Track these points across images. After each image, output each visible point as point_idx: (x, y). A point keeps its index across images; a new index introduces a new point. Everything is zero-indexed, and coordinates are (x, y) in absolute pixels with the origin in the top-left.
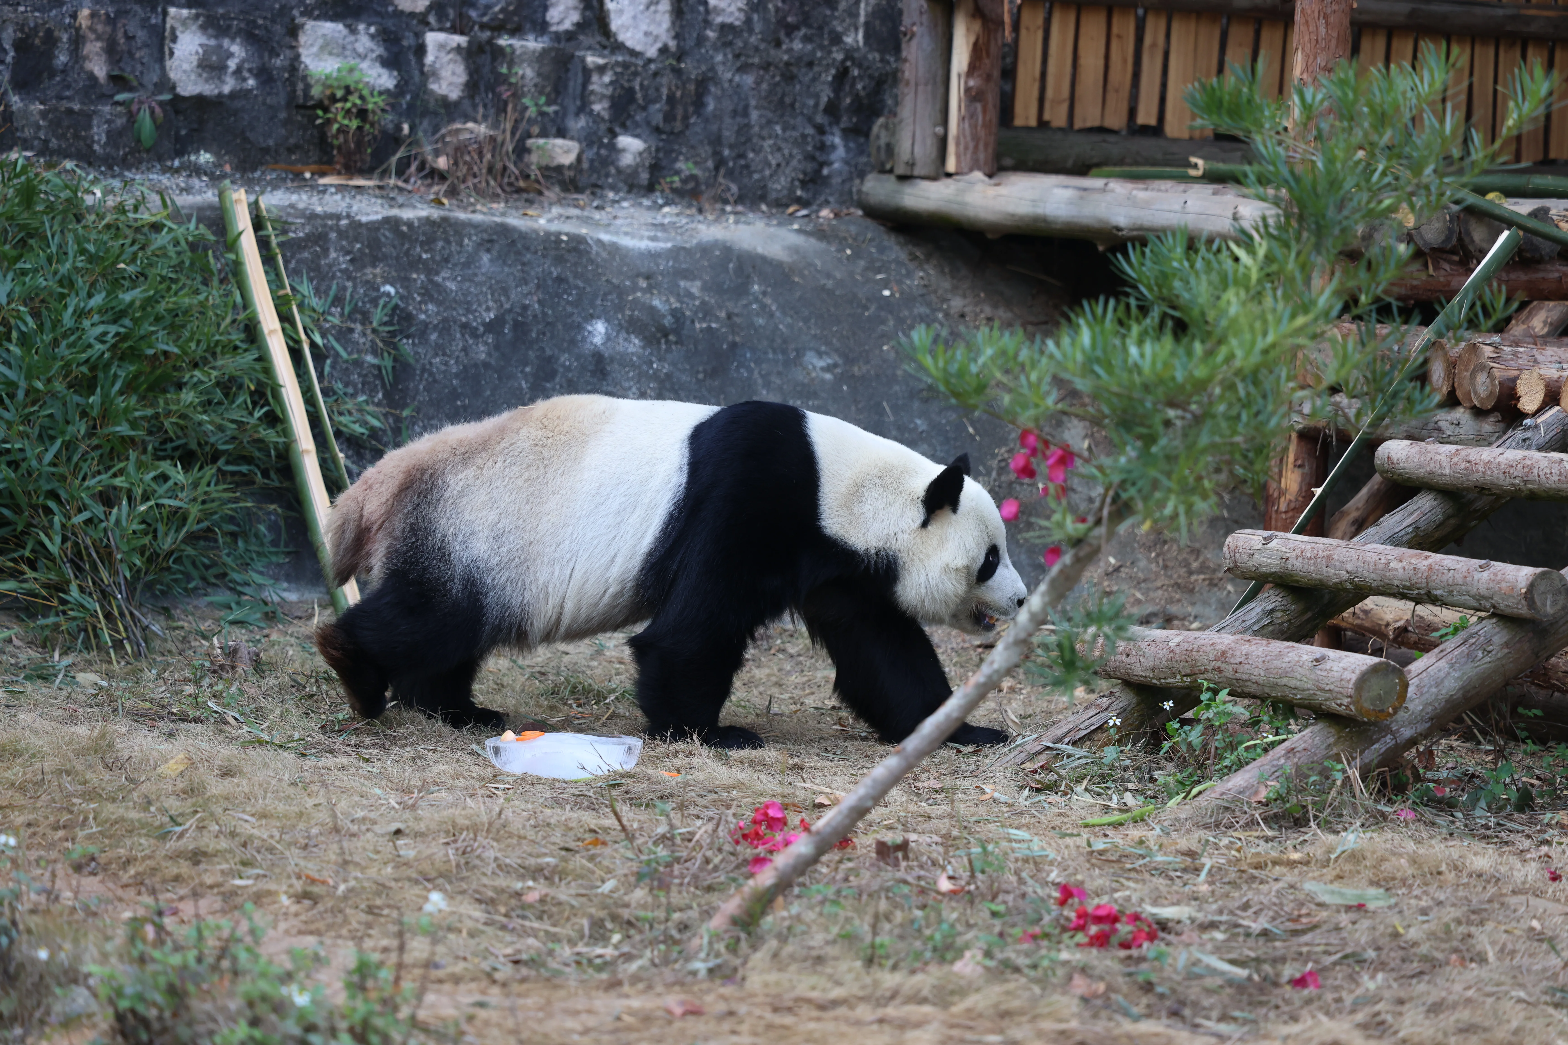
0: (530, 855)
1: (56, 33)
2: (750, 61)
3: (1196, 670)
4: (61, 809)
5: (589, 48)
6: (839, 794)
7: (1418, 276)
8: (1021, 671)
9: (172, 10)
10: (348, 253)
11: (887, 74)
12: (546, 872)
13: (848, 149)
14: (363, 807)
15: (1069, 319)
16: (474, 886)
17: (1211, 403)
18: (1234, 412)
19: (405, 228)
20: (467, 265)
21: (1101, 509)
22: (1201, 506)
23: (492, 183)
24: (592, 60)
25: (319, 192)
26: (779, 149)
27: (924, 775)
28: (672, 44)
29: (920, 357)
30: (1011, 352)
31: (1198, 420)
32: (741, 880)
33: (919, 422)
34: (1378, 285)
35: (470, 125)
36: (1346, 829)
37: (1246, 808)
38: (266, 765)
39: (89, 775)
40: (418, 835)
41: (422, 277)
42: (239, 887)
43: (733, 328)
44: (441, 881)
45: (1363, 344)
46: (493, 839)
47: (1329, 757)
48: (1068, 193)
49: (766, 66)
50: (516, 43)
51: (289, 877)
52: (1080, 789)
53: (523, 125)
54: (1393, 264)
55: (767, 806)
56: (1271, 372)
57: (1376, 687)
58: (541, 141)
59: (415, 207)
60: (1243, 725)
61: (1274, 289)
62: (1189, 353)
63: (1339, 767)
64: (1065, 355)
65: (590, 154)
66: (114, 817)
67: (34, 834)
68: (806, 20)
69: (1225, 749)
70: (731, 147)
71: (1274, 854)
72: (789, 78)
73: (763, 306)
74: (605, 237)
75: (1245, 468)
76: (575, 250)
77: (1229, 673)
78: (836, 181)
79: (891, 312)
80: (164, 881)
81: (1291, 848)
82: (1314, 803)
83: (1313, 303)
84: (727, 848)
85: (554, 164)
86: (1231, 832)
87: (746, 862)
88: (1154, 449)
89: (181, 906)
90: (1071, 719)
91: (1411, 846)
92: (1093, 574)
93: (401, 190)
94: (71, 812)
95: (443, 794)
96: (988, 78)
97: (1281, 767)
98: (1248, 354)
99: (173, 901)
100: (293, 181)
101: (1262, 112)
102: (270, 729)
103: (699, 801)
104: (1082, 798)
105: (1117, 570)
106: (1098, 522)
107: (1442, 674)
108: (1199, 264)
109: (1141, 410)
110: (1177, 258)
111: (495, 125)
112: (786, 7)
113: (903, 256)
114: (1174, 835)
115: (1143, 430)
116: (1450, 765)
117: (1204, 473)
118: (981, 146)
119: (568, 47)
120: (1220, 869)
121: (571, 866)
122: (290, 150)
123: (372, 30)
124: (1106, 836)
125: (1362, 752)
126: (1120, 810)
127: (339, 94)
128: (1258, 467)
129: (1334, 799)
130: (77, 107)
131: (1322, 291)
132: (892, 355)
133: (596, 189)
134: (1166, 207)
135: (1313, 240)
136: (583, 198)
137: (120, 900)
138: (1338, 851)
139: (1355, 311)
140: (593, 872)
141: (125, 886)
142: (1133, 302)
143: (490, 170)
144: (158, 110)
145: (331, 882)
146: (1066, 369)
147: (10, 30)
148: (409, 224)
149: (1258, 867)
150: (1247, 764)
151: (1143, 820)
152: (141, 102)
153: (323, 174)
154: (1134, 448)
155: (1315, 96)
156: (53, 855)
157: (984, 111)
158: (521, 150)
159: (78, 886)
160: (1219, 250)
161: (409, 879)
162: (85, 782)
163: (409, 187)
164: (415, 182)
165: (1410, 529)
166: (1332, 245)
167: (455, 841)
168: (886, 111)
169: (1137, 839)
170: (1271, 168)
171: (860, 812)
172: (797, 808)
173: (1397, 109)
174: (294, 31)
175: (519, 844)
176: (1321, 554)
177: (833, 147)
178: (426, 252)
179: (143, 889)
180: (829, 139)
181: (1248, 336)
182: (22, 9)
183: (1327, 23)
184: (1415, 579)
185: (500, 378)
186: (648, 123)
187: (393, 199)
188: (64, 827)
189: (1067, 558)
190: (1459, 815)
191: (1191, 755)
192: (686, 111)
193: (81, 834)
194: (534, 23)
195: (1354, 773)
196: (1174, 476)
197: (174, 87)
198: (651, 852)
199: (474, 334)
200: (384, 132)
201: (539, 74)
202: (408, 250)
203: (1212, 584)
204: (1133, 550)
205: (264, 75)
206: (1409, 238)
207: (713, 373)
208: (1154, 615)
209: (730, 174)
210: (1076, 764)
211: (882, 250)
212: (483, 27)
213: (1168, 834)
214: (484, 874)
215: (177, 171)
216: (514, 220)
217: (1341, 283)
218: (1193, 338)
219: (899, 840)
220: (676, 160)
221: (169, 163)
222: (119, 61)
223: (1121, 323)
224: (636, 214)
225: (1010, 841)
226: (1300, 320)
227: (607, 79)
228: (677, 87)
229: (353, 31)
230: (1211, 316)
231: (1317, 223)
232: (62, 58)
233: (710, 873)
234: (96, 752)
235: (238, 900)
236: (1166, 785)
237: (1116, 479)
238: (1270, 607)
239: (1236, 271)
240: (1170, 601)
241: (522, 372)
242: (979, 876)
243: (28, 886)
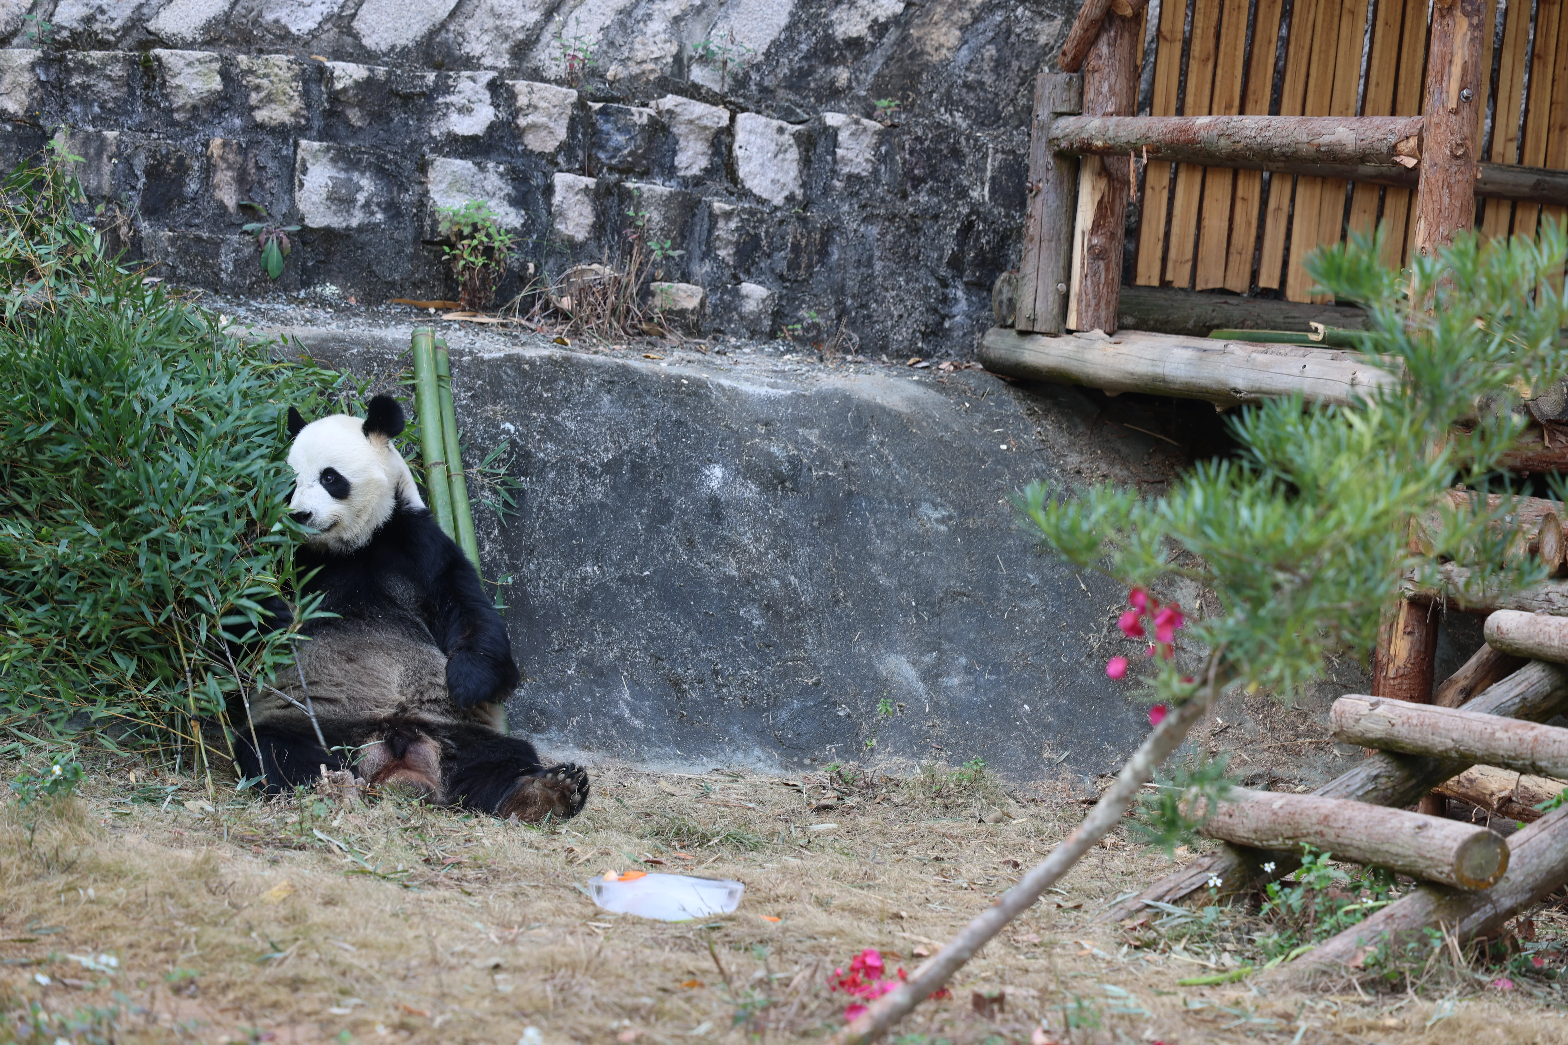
0: (628, 994)
1: (188, 161)
2: (876, 212)
3: (1298, 833)
4: (163, 932)
5: (716, 194)
6: (937, 944)
7: (1532, 447)
8: (1125, 828)
9: (303, 143)
10: (469, 389)
11: (1011, 230)
12: (643, 1012)
13: (970, 303)
14: (464, 941)
15: (1182, 480)
16: (570, 1023)
17: (1320, 568)
18: (1343, 577)
19: (527, 367)
20: (587, 405)
21: (1207, 670)
22: (1307, 670)
23: (615, 324)
24: (718, 206)
25: (443, 328)
26: (902, 300)
27: (1023, 929)
28: (799, 193)
29: (1032, 512)
30: (1123, 510)
31: (1307, 584)
32: (836, 1027)
33: (1031, 576)
34: (1490, 456)
35: (595, 266)
36: (1442, 997)
37: (1343, 973)
38: (368, 896)
39: (192, 899)
40: (518, 970)
41: (542, 415)
42: (337, 1016)
43: (850, 477)
44: (537, 1017)
45: (1474, 513)
46: (593, 977)
47: (1428, 925)
48: (1188, 354)
49: (892, 218)
50: (644, 186)
51: (387, 1007)
52: (1178, 947)
53: (648, 268)
54: (1506, 434)
55: (865, 954)
56: (1381, 538)
57: (1478, 856)
58: (665, 285)
59: (537, 346)
60: (1344, 889)
61: (1387, 457)
62: (1300, 516)
63: (1438, 934)
64: (1176, 515)
65: (713, 299)
66: (215, 941)
67: (135, 955)
68: (932, 173)
69: (1325, 913)
70: (853, 296)
71: (1370, 1020)
72: (914, 230)
73: (881, 457)
74: (726, 382)
75: (1353, 634)
76: (695, 393)
77: (1331, 836)
78: (958, 334)
79: (1008, 467)
80: (262, 1007)
81: (1387, 1014)
82: (1412, 970)
83: (1425, 471)
84: (824, 994)
85: (678, 308)
86: (1328, 996)
87: (842, 1009)
88: (1262, 612)
89: (279, 1032)
90: (1172, 877)
91: (1507, 1016)
92: (1199, 733)
93: (524, 328)
94: (173, 935)
95: (544, 930)
96: (1112, 237)
97: (1380, 933)
98: (1359, 519)
99: (269, 1027)
100: (417, 316)
101: (1381, 279)
102: (374, 859)
103: (798, 946)
104: (1180, 956)
105: (1224, 730)
106: (1204, 683)
107: (1544, 846)
108: (1314, 429)
109: (1250, 573)
110: (1291, 422)
111: (621, 268)
112: (914, 160)
113: (1021, 411)
114: (1271, 997)
115: (1251, 593)
116: (1549, 937)
117: (1311, 637)
118: (1103, 304)
119: (696, 192)
120: (1315, 1032)
121: (668, 1006)
122: (416, 285)
123: (502, 168)
124: (1202, 995)
125: (1461, 921)
126: (1218, 970)
127: (467, 231)
128: (1365, 632)
129: (1432, 967)
130: (205, 235)
131: (1434, 460)
132: (1007, 508)
133: (718, 334)
134: (1284, 371)
135: (1427, 409)
136: (706, 343)
137: (218, 1024)
138: (1434, 1018)
139: (1468, 481)
140: (689, 1014)
141: (223, 1011)
142: (1246, 465)
143: (614, 312)
144: (286, 241)
145: (428, 1014)
146: (1176, 529)
147: (143, 157)
148: (532, 363)
149: (1354, 1031)
150: (1346, 928)
151: (1240, 981)
152: (269, 232)
153: (448, 310)
154: (1242, 610)
155: (1435, 266)
156: (153, 976)
157: (1107, 270)
158: (645, 293)
159: (178, 1008)
160: (1334, 416)
161: (506, 1014)
162: (188, 906)
163: (533, 326)
164: (539, 321)
165: (1517, 700)
166: (1447, 414)
167: (553, 978)
168: (1009, 267)
169: (1233, 1000)
170: (1388, 336)
171: (957, 963)
172: (895, 956)
173: (1515, 281)
174: (423, 167)
175: (618, 984)
176: (1427, 721)
177: (956, 300)
178: (547, 391)
179: (241, 1014)
180: (951, 292)
181: (1358, 502)
182: (155, 136)
183: (1451, 193)
184: (1520, 750)
185: (616, 519)
186: (772, 270)
187: (516, 337)
188: (166, 949)
189: (1172, 718)
190: (1557, 986)
191: (1291, 918)
192: (810, 259)
193: (181, 957)
194: (662, 166)
195: (1453, 942)
196: (1282, 640)
197: (303, 219)
198: (748, 995)
199: (593, 475)
200: (509, 270)
201: (665, 218)
202: (529, 388)
203: (1319, 748)
204: (1241, 711)
205: (393, 209)
206: (1526, 409)
207: (828, 521)
208: (1260, 776)
209: (852, 323)
210: (1175, 923)
211: (1000, 404)
212: (611, 169)
213: (1265, 996)
214: (581, 1012)
215: (302, 302)
216: (636, 363)
217: (1455, 452)
218: (1305, 501)
219: (995, 993)
220: (799, 307)
221: (295, 294)
222: (249, 191)
223: (1233, 485)
224: (757, 361)
225: (1107, 997)
226: (1412, 488)
227: (733, 225)
228: (802, 235)
229: (482, 169)
230: (1323, 481)
231: (1432, 393)
232: (193, 186)
233: (806, 1018)
234: (200, 875)
235: (335, 1029)
236: (1264, 946)
237: (1223, 640)
238: (1375, 773)
239: (1349, 438)
240: (1275, 763)
241: (638, 513)
242: (1073, 1030)
243: (128, 1007)
